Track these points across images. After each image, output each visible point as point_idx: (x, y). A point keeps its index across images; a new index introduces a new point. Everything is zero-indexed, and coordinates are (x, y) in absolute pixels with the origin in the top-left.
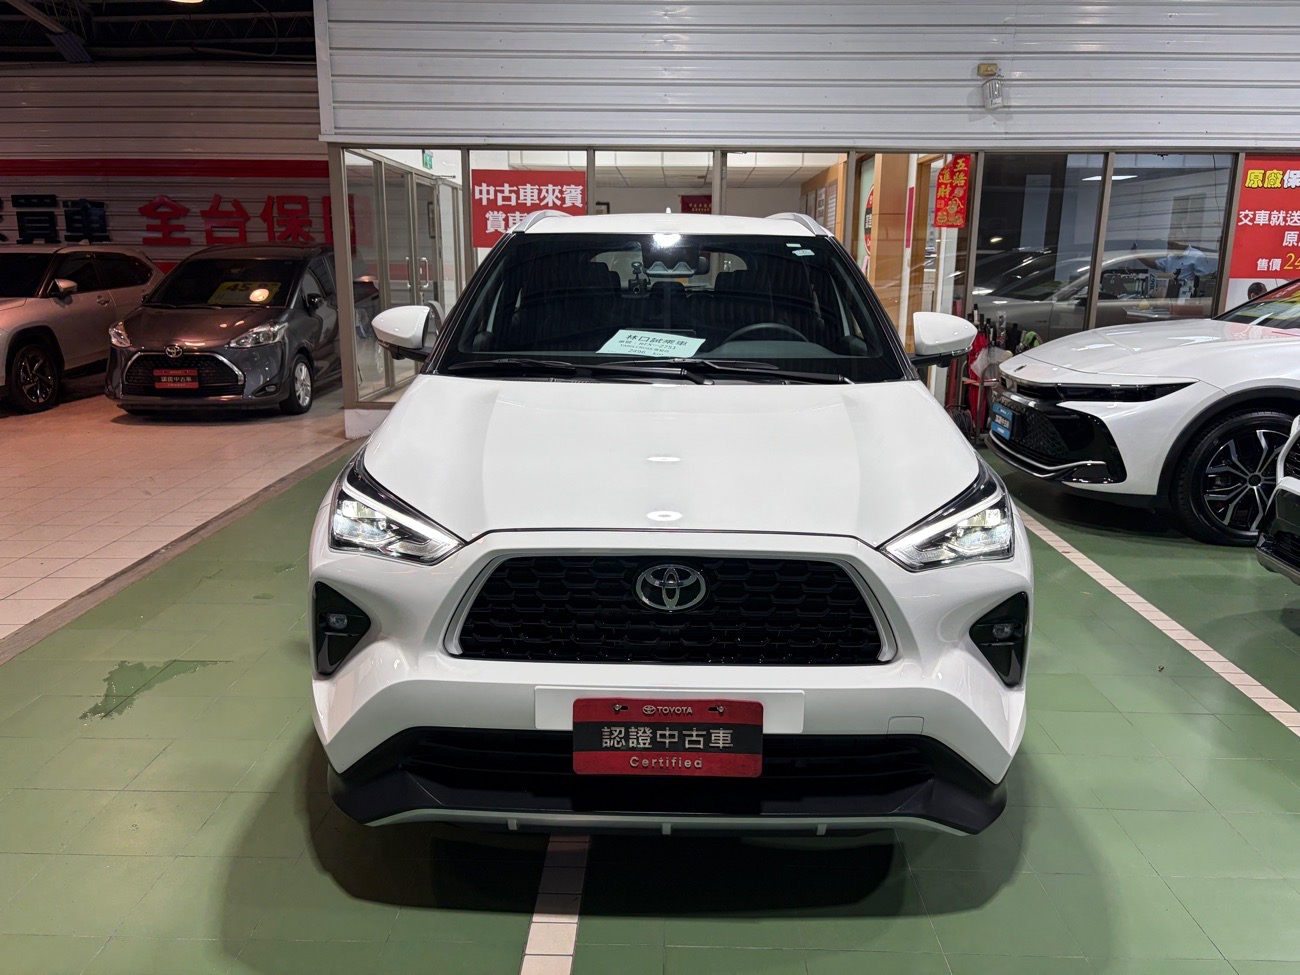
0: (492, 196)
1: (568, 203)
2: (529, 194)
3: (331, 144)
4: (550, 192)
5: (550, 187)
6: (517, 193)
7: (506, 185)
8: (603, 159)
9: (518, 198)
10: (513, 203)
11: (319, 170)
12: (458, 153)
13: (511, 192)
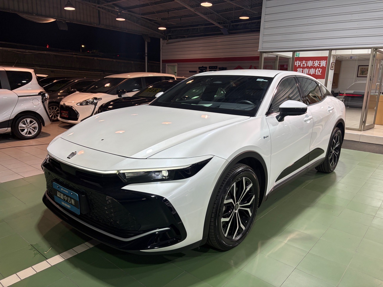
0: (299, 64)
1: (321, 66)
2: (310, 63)
3: (260, 52)
4: (316, 63)
5: (317, 61)
6: (307, 63)
7: (304, 61)
8: (333, 52)
9: (307, 65)
10: (305, 66)
11: (257, 58)
12: (292, 53)
13: (305, 63)
